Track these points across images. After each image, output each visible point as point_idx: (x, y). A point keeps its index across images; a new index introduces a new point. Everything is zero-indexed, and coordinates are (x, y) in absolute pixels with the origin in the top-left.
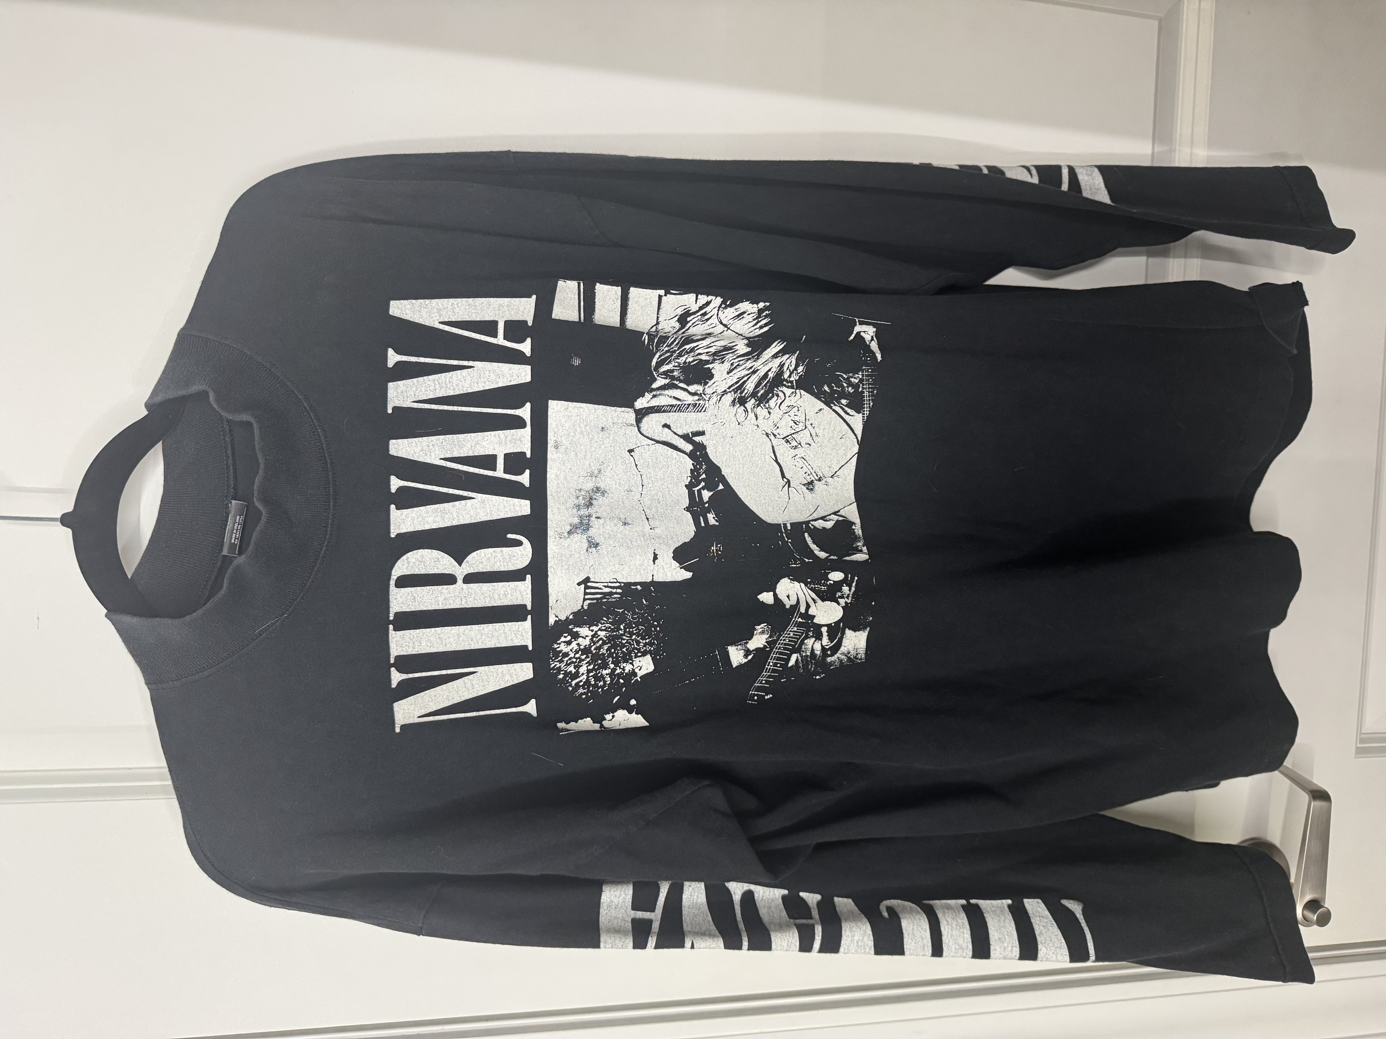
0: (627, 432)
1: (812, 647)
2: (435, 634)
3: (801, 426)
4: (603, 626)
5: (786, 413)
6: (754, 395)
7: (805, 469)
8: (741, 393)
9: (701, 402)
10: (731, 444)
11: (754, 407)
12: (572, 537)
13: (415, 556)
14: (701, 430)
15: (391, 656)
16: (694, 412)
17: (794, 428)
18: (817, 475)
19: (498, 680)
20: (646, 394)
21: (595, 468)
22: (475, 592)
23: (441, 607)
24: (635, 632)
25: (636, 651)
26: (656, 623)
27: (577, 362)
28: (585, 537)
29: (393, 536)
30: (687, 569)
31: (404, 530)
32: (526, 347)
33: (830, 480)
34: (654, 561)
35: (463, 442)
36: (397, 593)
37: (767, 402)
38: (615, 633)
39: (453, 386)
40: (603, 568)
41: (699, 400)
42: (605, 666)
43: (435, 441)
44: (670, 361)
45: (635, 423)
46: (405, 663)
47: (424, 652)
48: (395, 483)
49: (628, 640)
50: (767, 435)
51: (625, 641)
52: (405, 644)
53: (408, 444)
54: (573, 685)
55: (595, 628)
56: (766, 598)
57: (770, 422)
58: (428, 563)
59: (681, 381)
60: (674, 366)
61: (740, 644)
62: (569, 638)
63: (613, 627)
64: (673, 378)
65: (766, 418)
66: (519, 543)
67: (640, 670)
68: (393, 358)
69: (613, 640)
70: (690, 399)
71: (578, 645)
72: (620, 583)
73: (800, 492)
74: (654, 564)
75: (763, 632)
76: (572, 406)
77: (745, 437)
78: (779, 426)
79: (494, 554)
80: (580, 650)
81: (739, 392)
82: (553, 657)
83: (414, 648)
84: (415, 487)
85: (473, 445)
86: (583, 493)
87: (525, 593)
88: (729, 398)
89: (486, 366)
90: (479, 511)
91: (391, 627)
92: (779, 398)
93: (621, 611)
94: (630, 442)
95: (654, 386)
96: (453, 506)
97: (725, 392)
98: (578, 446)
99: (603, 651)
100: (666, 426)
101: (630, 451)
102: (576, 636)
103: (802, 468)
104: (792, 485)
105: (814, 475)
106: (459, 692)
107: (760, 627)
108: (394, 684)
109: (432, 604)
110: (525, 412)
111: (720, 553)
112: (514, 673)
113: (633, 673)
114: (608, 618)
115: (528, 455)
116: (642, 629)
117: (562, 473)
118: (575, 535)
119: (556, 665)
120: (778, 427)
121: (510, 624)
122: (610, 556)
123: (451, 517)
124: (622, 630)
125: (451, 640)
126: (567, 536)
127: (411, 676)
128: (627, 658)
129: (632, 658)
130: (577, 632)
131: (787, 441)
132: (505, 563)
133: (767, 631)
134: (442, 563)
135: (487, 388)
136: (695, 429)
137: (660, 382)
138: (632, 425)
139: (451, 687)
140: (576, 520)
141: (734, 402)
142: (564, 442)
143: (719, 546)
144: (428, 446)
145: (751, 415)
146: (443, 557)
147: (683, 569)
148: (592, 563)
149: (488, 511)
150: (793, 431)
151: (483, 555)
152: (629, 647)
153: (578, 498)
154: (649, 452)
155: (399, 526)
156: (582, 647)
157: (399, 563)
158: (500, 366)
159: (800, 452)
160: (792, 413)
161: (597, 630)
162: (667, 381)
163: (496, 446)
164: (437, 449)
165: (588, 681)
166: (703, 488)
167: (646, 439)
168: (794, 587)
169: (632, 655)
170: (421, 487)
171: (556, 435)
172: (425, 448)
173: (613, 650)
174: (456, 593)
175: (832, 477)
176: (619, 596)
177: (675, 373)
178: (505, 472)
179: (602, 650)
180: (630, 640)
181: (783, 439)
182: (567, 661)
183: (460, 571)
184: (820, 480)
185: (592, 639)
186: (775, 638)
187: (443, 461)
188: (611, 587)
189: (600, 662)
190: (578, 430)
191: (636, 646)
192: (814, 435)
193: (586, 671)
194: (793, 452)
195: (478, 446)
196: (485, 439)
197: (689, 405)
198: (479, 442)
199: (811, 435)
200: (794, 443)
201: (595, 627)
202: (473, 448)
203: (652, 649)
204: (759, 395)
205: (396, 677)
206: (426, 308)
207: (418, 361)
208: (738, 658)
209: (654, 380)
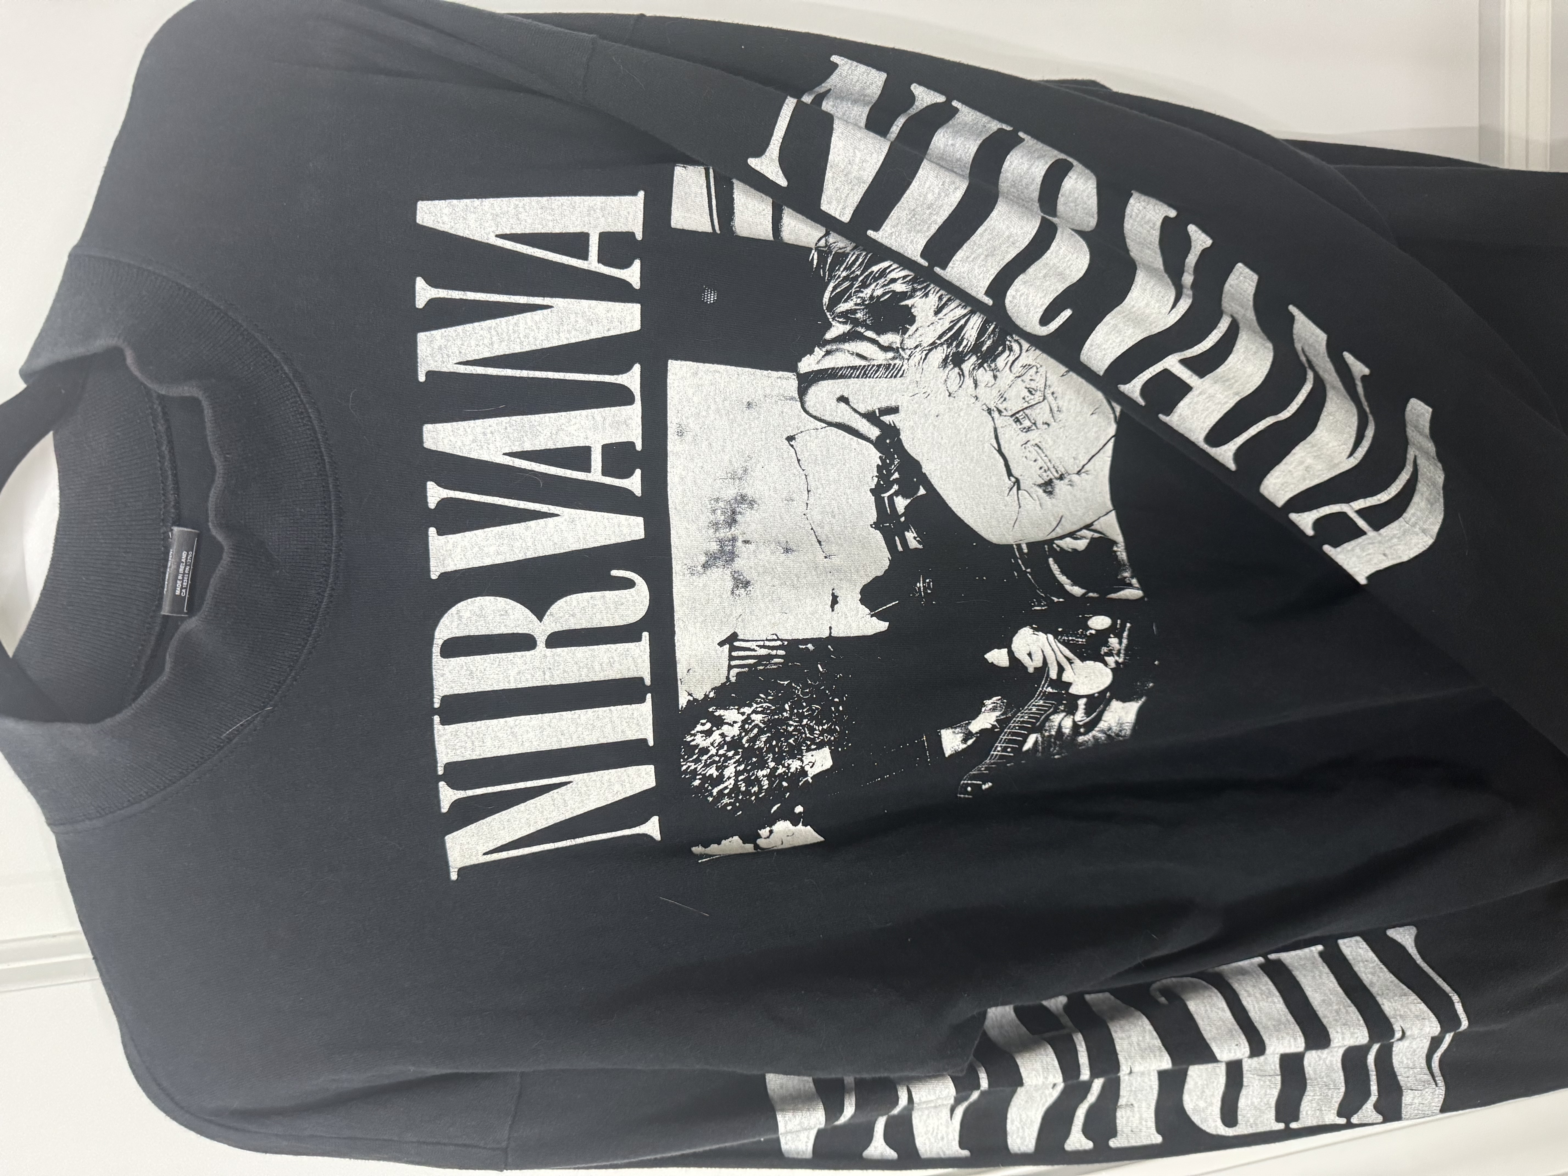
0: (785, 410)
1: (1060, 724)
2: (506, 728)
3: (1038, 396)
4: (758, 706)
5: (1019, 377)
6: (976, 348)
7: (1040, 463)
8: (958, 346)
9: (898, 362)
10: (935, 426)
11: (974, 369)
12: (708, 572)
13: (470, 608)
14: (893, 404)
15: (439, 765)
16: (886, 377)
17: (1027, 399)
18: (1057, 471)
19: (603, 791)
20: (817, 349)
21: (738, 465)
22: (565, 661)
23: (513, 686)
24: (806, 714)
25: (809, 743)
26: (836, 700)
27: (711, 297)
28: (728, 572)
29: (434, 576)
30: (881, 617)
31: (451, 566)
32: (633, 275)
33: (1075, 478)
34: (832, 607)
35: (538, 427)
36: (443, 666)
37: (994, 360)
38: (776, 717)
39: (520, 338)
40: (757, 619)
41: (894, 358)
42: (762, 765)
43: (494, 425)
44: (850, 296)
45: (796, 396)
46: (461, 773)
47: (489, 755)
48: (435, 494)
49: (796, 726)
50: (989, 411)
51: (793, 728)
52: (459, 744)
53: (452, 431)
54: (715, 794)
55: (747, 710)
56: (998, 657)
57: (995, 392)
58: (490, 618)
59: (868, 328)
60: (856, 304)
61: (959, 726)
62: (708, 726)
63: (773, 708)
64: (856, 323)
66: (629, 584)
67: (811, 767)
68: (424, 292)
69: (773, 726)
70: (881, 358)
71: (723, 735)
72: (782, 640)
73: (1034, 496)
74: (833, 610)
75: (994, 709)
76: (704, 369)
77: (956, 415)
78: (1007, 398)
79: (591, 602)
80: (725, 742)
82: (685, 755)
83: (473, 750)
84: (467, 498)
85: (554, 432)
86: (721, 504)
87: (640, 661)
88: (939, 354)
89: (571, 306)
90: (566, 535)
91: (437, 719)
92: (1012, 353)
93: (786, 683)
94: (790, 426)
95: (829, 336)
96: (527, 528)
97: (933, 346)
98: (713, 431)
99: (760, 744)
100: (843, 399)
101: (790, 439)
102: (719, 722)
103: (1035, 461)
104: (1022, 486)
105: (1053, 470)
106: (545, 813)
107: (991, 701)
108: (445, 807)
109: (499, 681)
110: (632, 379)
111: (929, 591)
112: (627, 781)
113: (803, 772)
114: (767, 694)
115: (639, 447)
116: (817, 709)
117: (690, 474)
118: (714, 569)
119: (689, 767)
120: (1005, 400)
121: (619, 707)
122: (767, 600)
123: (524, 545)
124: (786, 711)
125: (531, 735)
126: (702, 571)
127: (470, 793)
128: (796, 752)
129: (803, 753)
130: (720, 716)
131: (1017, 421)
132: (609, 615)
133: (1000, 707)
134: (512, 617)
135: (573, 341)
136: (884, 405)
137: (838, 329)
138: (792, 398)
139: (532, 806)
140: (714, 547)
141: (945, 361)
142: (691, 425)
143: (928, 581)
144: (484, 434)
145: (969, 382)
146: (513, 608)
147: (874, 618)
148: (740, 611)
149: (581, 535)
150: (1026, 405)
151: (575, 603)
152: (798, 737)
153: (714, 511)
154: (816, 441)
155: (444, 560)
156: (728, 739)
157: (445, 620)
158: (592, 305)
159: (1034, 436)
160: (1027, 378)
161: (750, 712)
162: (848, 327)
163: (590, 434)
164: (498, 439)
165: (736, 786)
166: (896, 494)
167: (812, 419)
168: (1038, 640)
169: (803, 748)
170: (475, 499)
171: (679, 415)
172: (480, 437)
173: (774, 743)
174: (535, 664)
175: (1079, 472)
176: (782, 661)
177: (858, 315)
178: (605, 473)
179: (758, 742)
180: (801, 725)
181: (1012, 416)
182: (706, 760)
183: (541, 630)
184: (1061, 478)
185: (742, 727)
186: (1010, 715)
187: (508, 458)
188: (769, 647)
189: (754, 760)
190: (713, 407)
191: (808, 735)
192: (1055, 409)
193: (734, 774)
194: (1024, 436)
195: (562, 434)
196: (572, 423)
197: (879, 366)
198: (563, 427)
199: (1051, 410)
200: (1027, 423)
201: (746, 708)
202: (554, 437)
203: (832, 738)
204: (984, 348)
205: (448, 796)
206: (475, 213)
207: (464, 298)
208: (953, 744)
209: (829, 326)
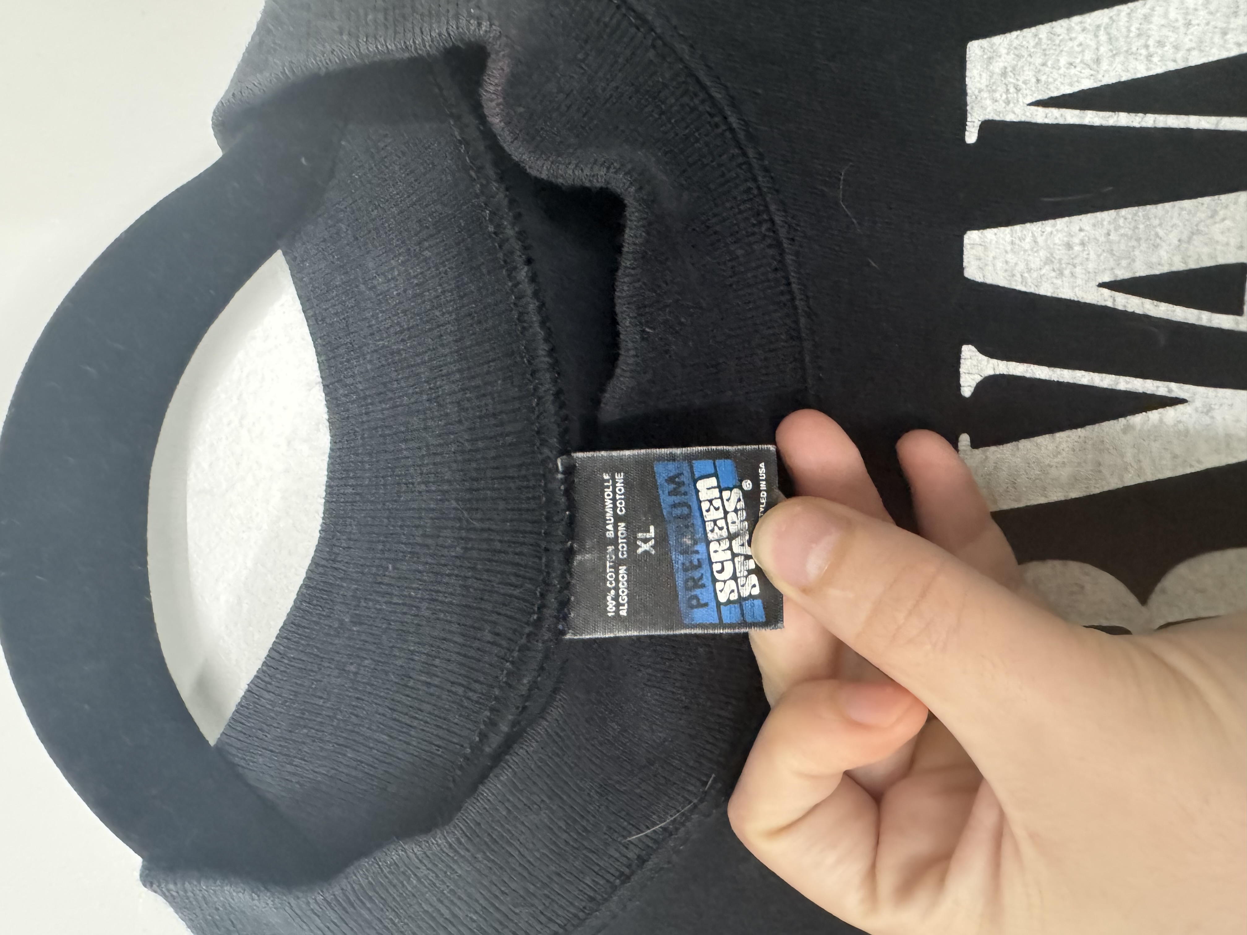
35: (1158, 230)
43: (1089, 228)
48: (974, 368)
79: (1236, 567)
85: (1183, 238)
96: (1126, 429)
144: (1067, 246)
149: (1222, 437)
164: (1091, 256)
172: (1060, 253)
183: (1143, 619)
187: (1106, 292)
195: (1197, 240)
198: (1202, 227)
202: (1183, 247)
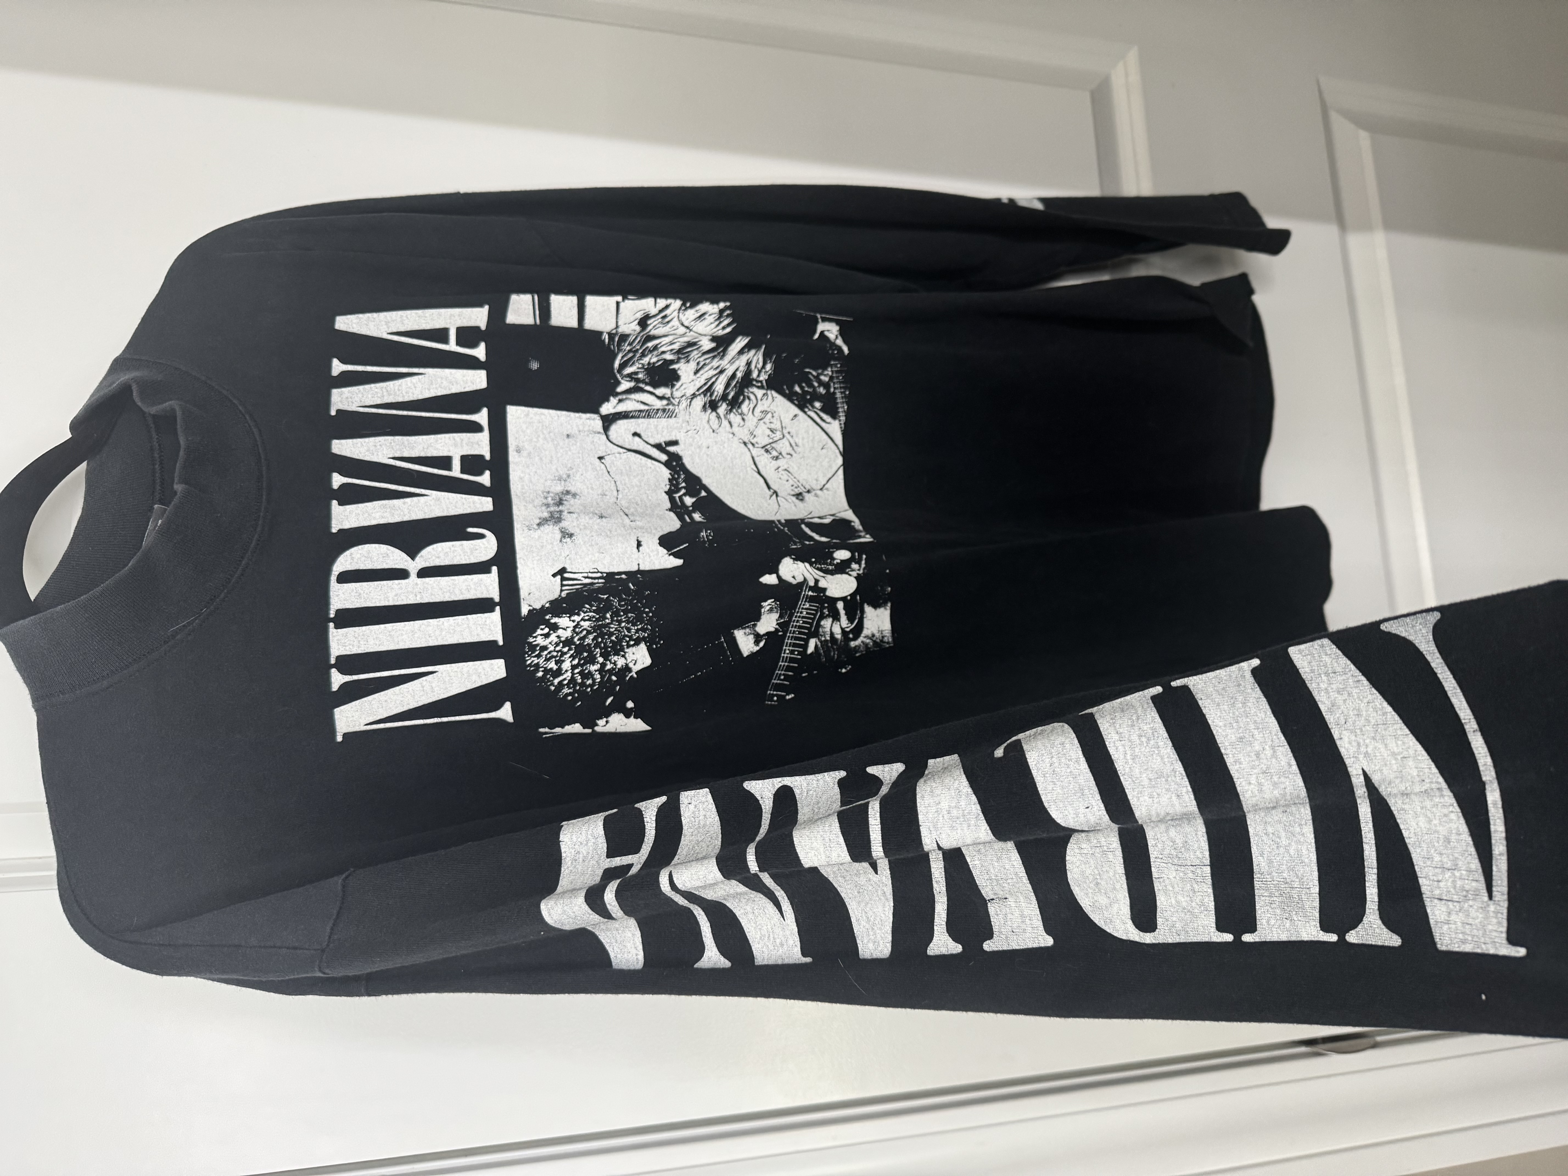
0: (595, 441)
1: (831, 630)
2: (386, 631)
3: (778, 435)
4: (585, 615)
5: (761, 420)
6: (724, 397)
7: (791, 482)
8: (711, 395)
9: (671, 407)
10: (708, 455)
11: (727, 413)
12: (542, 528)
13: (360, 552)
14: (674, 439)
15: (332, 657)
16: (665, 417)
17: (771, 437)
18: (805, 488)
19: (463, 681)
20: (612, 398)
21: (563, 472)
22: (432, 588)
23: (391, 603)
24: (624, 620)
25: (628, 639)
26: (647, 610)
27: (535, 366)
28: (557, 528)
29: (334, 530)
30: (676, 555)
31: (347, 526)
32: (480, 352)
33: (819, 492)
34: (638, 548)
35: (412, 444)
36: (338, 589)
37: (739, 407)
38: (600, 623)
39: (403, 394)
40: (581, 558)
41: (668, 405)
42: (592, 660)
43: (383, 441)
44: (633, 363)
45: (602, 431)
46: (348, 663)
47: (372, 650)
48: (337, 480)
49: (617, 628)
50: (745, 443)
51: (614, 629)
52: (348, 642)
53: (353, 444)
54: (556, 684)
55: (576, 618)
56: (769, 579)
57: (746, 431)
58: (375, 558)
59: (647, 384)
60: (638, 368)
61: (748, 627)
62: (547, 630)
63: (598, 616)
64: (638, 381)
65: (741, 425)
66: (481, 537)
67: (634, 664)
68: (338, 367)
69: (599, 630)
70: (659, 404)
71: (558, 637)
72: (601, 573)
74: (639, 551)
75: (771, 610)
76: (533, 412)
77: (722, 447)
78: (757, 435)
79: (453, 549)
80: (561, 642)
81: (709, 394)
82: (528, 651)
83: (359, 647)
84: (361, 484)
85: (425, 447)
86: (551, 495)
87: (491, 588)
88: (699, 402)
89: (438, 373)
90: (434, 508)
91: (331, 624)
92: (751, 402)
93: (606, 596)
94: (600, 450)
95: (620, 389)
96: (404, 503)
97: (694, 396)
98: (543, 451)
99: (589, 641)
100: (635, 434)
101: (600, 458)
102: (555, 627)
103: (787, 481)
104: (779, 494)
105: (802, 488)
106: (416, 697)
107: (766, 603)
108: (335, 688)
109: (380, 600)
110: (482, 417)
111: (711, 538)
112: (483, 673)
113: (627, 669)
114: (592, 606)
115: (488, 458)
116: (632, 616)
117: (527, 476)
118: (546, 526)
119: (533, 661)
120: (755, 436)
121: (474, 616)
122: (588, 545)
123: (402, 513)
124: (608, 619)
125: (405, 637)
126: (537, 527)
127: (355, 677)
128: (618, 649)
129: (624, 649)
130: (555, 623)
131: (767, 451)
132: (466, 557)
133: (776, 608)
134: (392, 558)
135: (439, 394)
136: (668, 439)
137: (625, 385)
138: (599, 433)
139: (405, 690)
140: (546, 515)
141: (704, 407)
142: (526, 447)
143: (709, 531)
144: (375, 446)
145: (725, 423)
146: (393, 552)
147: (671, 557)
148: (568, 553)
149: (445, 507)
150: (771, 441)
151: (440, 549)
152: (619, 635)
153: (546, 498)
154: (620, 461)
155: (342, 521)
156: (563, 639)
157: (341, 559)
158: (453, 373)
159: (781, 462)
160: (767, 420)
161: (579, 620)
162: (632, 384)
163: (451, 448)
164: (385, 449)
166: (685, 494)
167: (616, 447)
168: (799, 568)
169: (624, 644)
170: (367, 485)
171: (517, 440)
172: (372, 448)
173: (600, 640)
174: (409, 589)
175: (821, 489)
176: (603, 581)
177: (640, 376)
178: (462, 472)
179: (587, 640)
180: (620, 627)
181: (763, 447)
182: (546, 655)
183: (413, 566)
184: (809, 492)
185: (574, 630)
186: (786, 619)
187: (392, 460)
188: (592, 578)
189: (585, 654)
190: (542, 436)
191: (627, 633)
192: (794, 445)
193: (570, 668)
194: (775, 464)
195: (431, 448)
196: (438, 442)
197: (658, 410)
198: (432, 444)
199: (791, 445)
200: (775, 453)
201: (576, 616)
202: (425, 450)
203: (646, 635)
204: (730, 397)
205: (337, 679)
206: (374, 321)
207: (365, 370)
208: (748, 647)
209: (618, 383)
